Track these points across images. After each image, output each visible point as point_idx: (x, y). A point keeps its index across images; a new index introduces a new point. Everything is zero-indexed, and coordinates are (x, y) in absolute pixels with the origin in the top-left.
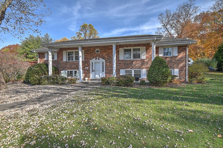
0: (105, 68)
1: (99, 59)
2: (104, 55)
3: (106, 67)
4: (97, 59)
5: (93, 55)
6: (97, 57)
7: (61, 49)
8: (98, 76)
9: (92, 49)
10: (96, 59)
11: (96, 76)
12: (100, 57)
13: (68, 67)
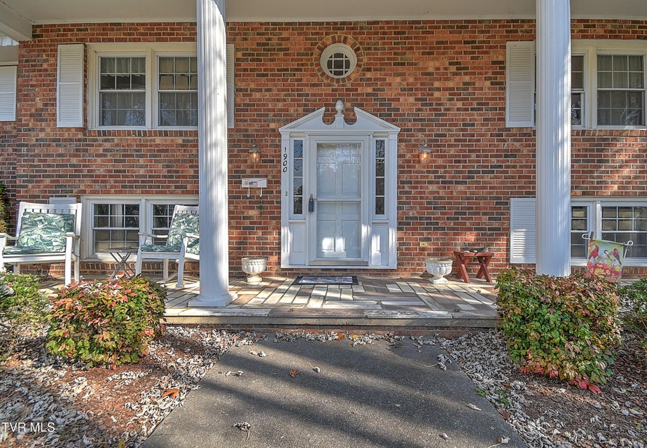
0: (401, 183)
1: (350, 120)
2: (388, 93)
3: (405, 177)
4: (339, 118)
5: (307, 90)
6: (339, 106)
7: (38, 32)
8: (340, 243)
9: (298, 43)
10: (329, 118)
11: (327, 243)
12: (360, 106)
13: (101, 171)
